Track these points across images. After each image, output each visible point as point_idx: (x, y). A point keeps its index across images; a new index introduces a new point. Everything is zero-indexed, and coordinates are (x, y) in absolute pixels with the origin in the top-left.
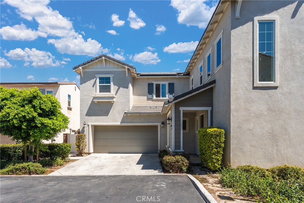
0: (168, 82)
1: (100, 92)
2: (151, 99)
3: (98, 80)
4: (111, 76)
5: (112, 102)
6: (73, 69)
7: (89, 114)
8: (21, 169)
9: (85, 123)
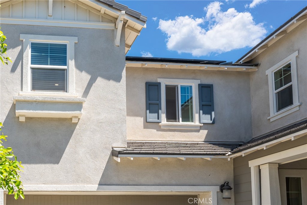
0: (199, 82)
1: (34, 88)
2: (156, 125)
4: (69, 42)
5: (74, 120)
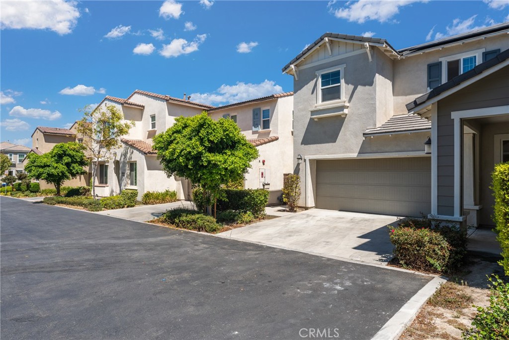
0: (483, 50)
1: (323, 100)
3: (320, 80)
4: (341, 68)
5: (343, 116)
6: (283, 71)
7: (306, 141)
8: (192, 223)
9: (299, 157)
